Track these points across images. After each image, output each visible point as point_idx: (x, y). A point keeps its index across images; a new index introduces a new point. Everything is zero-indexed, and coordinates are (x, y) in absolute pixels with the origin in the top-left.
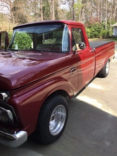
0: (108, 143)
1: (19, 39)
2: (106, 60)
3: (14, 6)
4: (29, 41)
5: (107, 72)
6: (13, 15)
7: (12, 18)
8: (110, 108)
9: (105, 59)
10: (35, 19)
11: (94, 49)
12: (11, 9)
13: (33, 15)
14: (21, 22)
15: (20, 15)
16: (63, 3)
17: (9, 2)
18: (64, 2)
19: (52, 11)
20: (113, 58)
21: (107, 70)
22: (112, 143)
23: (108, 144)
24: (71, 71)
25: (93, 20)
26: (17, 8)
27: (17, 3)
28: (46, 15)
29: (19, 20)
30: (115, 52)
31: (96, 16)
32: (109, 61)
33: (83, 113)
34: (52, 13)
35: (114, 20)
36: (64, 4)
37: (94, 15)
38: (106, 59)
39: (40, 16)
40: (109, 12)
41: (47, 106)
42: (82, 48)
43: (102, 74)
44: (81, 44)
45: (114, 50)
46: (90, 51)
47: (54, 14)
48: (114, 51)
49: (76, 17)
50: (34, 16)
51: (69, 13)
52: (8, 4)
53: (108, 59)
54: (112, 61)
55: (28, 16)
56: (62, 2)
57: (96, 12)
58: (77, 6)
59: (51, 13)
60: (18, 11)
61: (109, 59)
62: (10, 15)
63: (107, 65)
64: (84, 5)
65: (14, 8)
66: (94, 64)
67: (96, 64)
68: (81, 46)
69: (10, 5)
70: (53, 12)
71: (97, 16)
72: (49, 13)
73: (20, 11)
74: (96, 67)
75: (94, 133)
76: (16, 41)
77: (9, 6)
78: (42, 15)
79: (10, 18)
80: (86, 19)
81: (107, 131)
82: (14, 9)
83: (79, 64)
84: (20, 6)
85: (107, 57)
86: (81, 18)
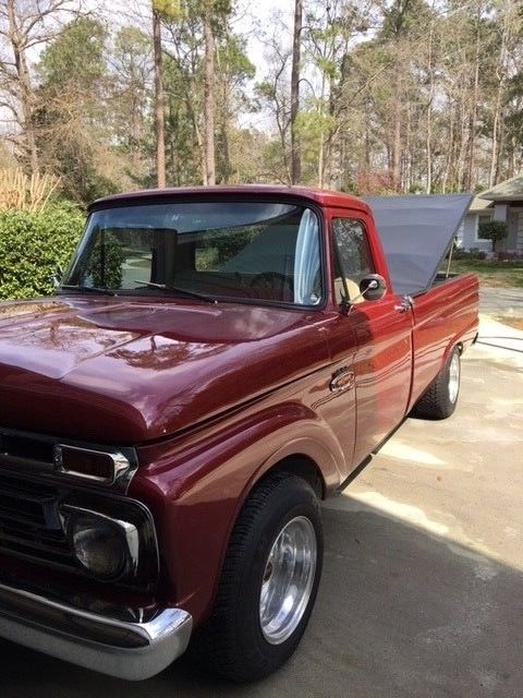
0: (488, 678)
1: (72, 246)
2: (448, 348)
3: (40, 107)
4: (112, 256)
5: (452, 397)
6: (32, 140)
7: (30, 152)
8: (479, 540)
9: (447, 343)
10: (128, 164)
11: (411, 300)
12: (26, 118)
13: (117, 144)
14: (65, 172)
15: (65, 143)
16: (249, 106)
17: (19, 88)
18: (254, 104)
19: (205, 137)
20: (474, 342)
21: (453, 387)
22: (506, 677)
23: (488, 680)
24: (333, 383)
25: (375, 183)
26: (56, 115)
27: (55, 95)
28: (179, 148)
29: (58, 163)
30: (480, 316)
31: (386, 166)
32: (461, 352)
33: (372, 561)
34: (206, 143)
35: (460, 187)
36: (254, 110)
37: (378, 159)
38: (451, 343)
39: (153, 152)
40: (438, 154)
41: (256, 516)
42: (371, 293)
43: (431, 406)
44: (369, 281)
45: (475, 310)
46: (397, 308)
47: (211, 148)
48: (477, 313)
49: (304, 165)
50: (122, 150)
51: (275, 149)
52: (15, 94)
53: (458, 341)
54: (469, 352)
55: (99, 149)
56: (245, 100)
57: (385, 150)
58: (308, 124)
59: (200, 143)
60: (58, 129)
61: (460, 344)
62: (21, 139)
63: (454, 368)
64: (340, 120)
65: (42, 112)
66: (410, 363)
67: (416, 362)
68: (371, 285)
69: (24, 99)
70: (211, 140)
71: (392, 164)
72: (189, 143)
73: (68, 126)
74: (415, 375)
75: (429, 641)
76: (57, 253)
77: (18, 105)
78: (161, 148)
79: (19, 153)
80: (347, 176)
81: (479, 630)
82: (40, 118)
83: (362, 354)
84: (69, 107)
85: (452, 336)
86: (327, 171)
